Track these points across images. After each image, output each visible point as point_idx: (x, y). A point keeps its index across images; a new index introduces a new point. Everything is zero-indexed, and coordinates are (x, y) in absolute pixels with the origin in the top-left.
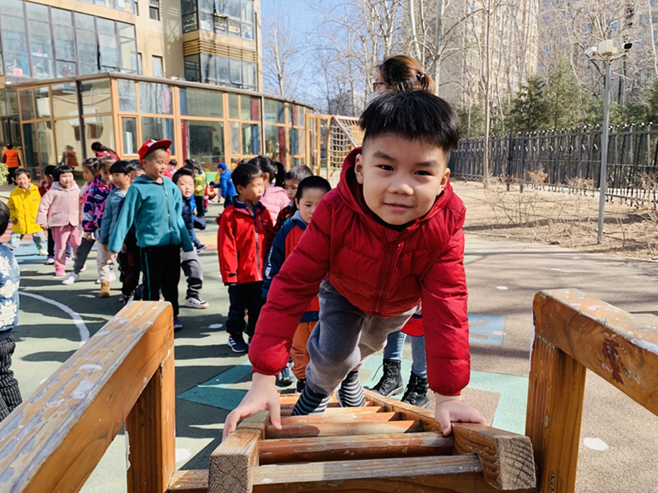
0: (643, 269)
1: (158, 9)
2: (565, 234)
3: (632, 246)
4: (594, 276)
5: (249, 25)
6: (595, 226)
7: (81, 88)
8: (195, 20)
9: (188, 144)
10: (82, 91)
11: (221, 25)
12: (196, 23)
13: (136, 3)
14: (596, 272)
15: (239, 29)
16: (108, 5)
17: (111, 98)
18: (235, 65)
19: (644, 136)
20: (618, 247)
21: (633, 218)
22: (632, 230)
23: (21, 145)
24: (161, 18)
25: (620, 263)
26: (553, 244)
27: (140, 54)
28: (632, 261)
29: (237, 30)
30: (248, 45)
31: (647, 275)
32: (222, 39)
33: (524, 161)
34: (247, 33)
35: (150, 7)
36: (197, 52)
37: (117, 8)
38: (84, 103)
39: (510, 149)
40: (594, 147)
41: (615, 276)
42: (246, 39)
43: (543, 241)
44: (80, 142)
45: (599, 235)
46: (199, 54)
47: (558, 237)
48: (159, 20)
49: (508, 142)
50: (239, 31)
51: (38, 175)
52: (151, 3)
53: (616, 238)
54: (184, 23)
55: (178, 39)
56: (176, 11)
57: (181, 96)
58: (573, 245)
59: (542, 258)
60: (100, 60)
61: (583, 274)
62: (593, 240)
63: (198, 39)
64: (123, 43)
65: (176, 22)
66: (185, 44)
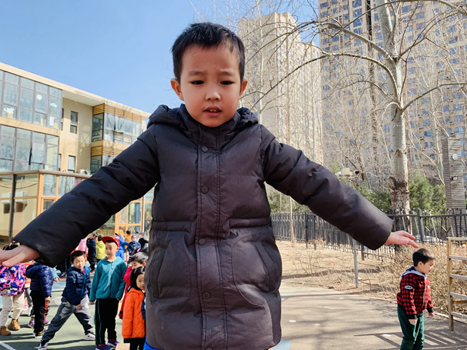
0: (377, 305)
1: (76, 127)
2: (338, 281)
4: (348, 311)
7: (16, 177)
8: (101, 134)
10: (17, 179)
11: (118, 137)
12: (101, 136)
13: (62, 123)
14: (350, 308)
15: (130, 140)
16: (42, 124)
17: (38, 184)
22: (374, 279)
24: (78, 132)
25: (365, 302)
27: (60, 154)
28: (373, 300)
31: (378, 309)
32: (118, 146)
33: (315, 229)
35: (71, 125)
36: (101, 154)
37: (48, 126)
38: (17, 187)
39: (306, 221)
43: (324, 286)
45: (356, 282)
46: (102, 155)
47: (334, 283)
48: (76, 133)
49: (304, 216)
52: (72, 123)
53: (367, 284)
54: (93, 136)
55: (88, 145)
56: (89, 128)
58: (342, 289)
59: (321, 299)
60: (31, 158)
61: (342, 310)
62: (354, 285)
63: (102, 146)
64: (49, 147)
65: (87, 135)
66: (92, 149)
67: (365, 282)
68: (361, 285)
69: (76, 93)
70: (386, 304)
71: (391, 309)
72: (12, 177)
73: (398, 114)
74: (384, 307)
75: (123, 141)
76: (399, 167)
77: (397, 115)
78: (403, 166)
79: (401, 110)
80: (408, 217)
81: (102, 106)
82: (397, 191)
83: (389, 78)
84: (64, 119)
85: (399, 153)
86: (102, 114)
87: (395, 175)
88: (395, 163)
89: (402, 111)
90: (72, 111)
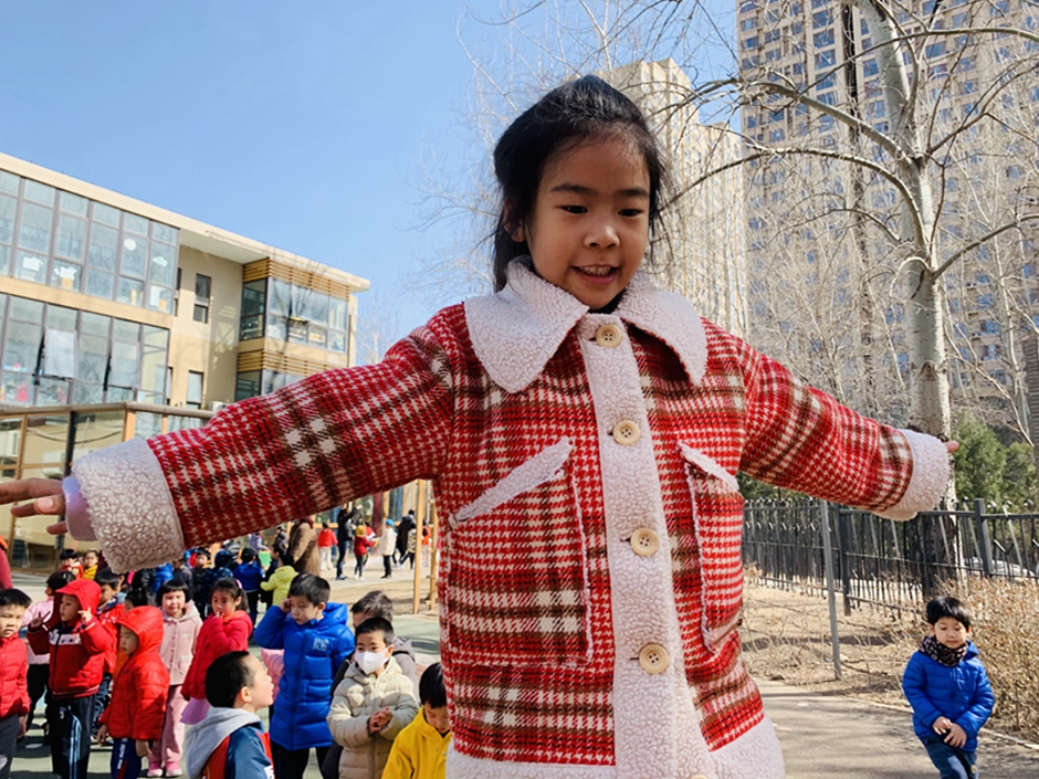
1: (207, 308)
2: (792, 663)
3: (882, 684)
5: (339, 332)
7: (75, 418)
8: (260, 324)
10: (79, 422)
11: (296, 332)
12: (260, 328)
13: (176, 300)
14: (825, 730)
15: (324, 337)
16: (134, 303)
17: (124, 432)
20: (863, 685)
21: (885, 637)
24: (210, 320)
27: (171, 368)
29: (321, 339)
31: (891, 734)
32: (296, 350)
34: (335, 343)
35: (196, 305)
36: (259, 368)
37: (147, 306)
38: (77, 440)
42: (334, 350)
45: (836, 666)
46: (261, 371)
47: (782, 668)
48: (206, 322)
50: (324, 341)
52: (198, 299)
53: (860, 670)
54: (243, 327)
55: (231, 349)
56: (233, 311)
58: (803, 682)
60: (109, 376)
61: (806, 734)
62: (832, 675)
63: (261, 351)
64: (148, 353)
65: (230, 326)
66: (240, 356)
67: (854, 666)
68: (847, 673)
69: (208, 235)
72: (67, 417)
73: (925, 282)
75: (307, 341)
76: (929, 402)
77: (923, 286)
78: (938, 400)
79: (933, 274)
80: (953, 517)
81: (265, 263)
83: (904, 202)
84: (181, 290)
85: (929, 371)
86: (264, 281)
87: (919, 421)
88: (920, 393)
89: (935, 275)
90: (198, 275)
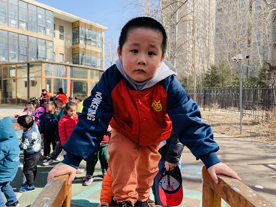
0: (259, 145)
1: (63, 35)
2: (227, 130)
3: (254, 135)
4: (239, 148)
5: (100, 42)
6: (239, 126)
8: (78, 40)
9: (72, 89)
10: (30, 67)
11: (88, 42)
13: (54, 33)
14: (240, 146)
15: (95, 44)
16: (43, 34)
17: (42, 70)
18: (93, 58)
19: (256, 90)
20: (249, 135)
21: (254, 123)
22: (254, 128)
23: (2, 89)
24: (64, 39)
25: (249, 143)
26: (222, 134)
27: (55, 53)
28: (254, 141)
29: (94, 44)
30: (99, 50)
31: (260, 148)
32: (88, 48)
33: (210, 99)
34: (98, 46)
35: (60, 35)
36: (78, 52)
37: (46, 35)
38: (30, 72)
39: (204, 94)
40: (238, 94)
41: (247, 148)
42: (98, 48)
43: (218, 133)
44: (27, 88)
45: (241, 130)
46: (79, 53)
47: (224, 131)
48: (63, 40)
49: (203, 91)
50: (95, 45)
51: (7, 101)
52: (60, 33)
53: (247, 132)
54: (73, 41)
55: (70, 47)
56: (70, 36)
57: (70, 70)
58: (231, 135)
60: (38, 55)
61: (234, 147)
62: (239, 133)
63: (79, 48)
64: (48, 48)
65: (70, 41)
66: (73, 49)
68: (243, 132)
69: (61, 14)
70: (265, 144)
71: (270, 148)
72: (27, 65)
74: (263, 146)
81: (78, 22)
82: (271, 72)
84: (56, 30)
85: (275, 46)
86: (78, 28)
87: (270, 61)
90: (60, 26)
